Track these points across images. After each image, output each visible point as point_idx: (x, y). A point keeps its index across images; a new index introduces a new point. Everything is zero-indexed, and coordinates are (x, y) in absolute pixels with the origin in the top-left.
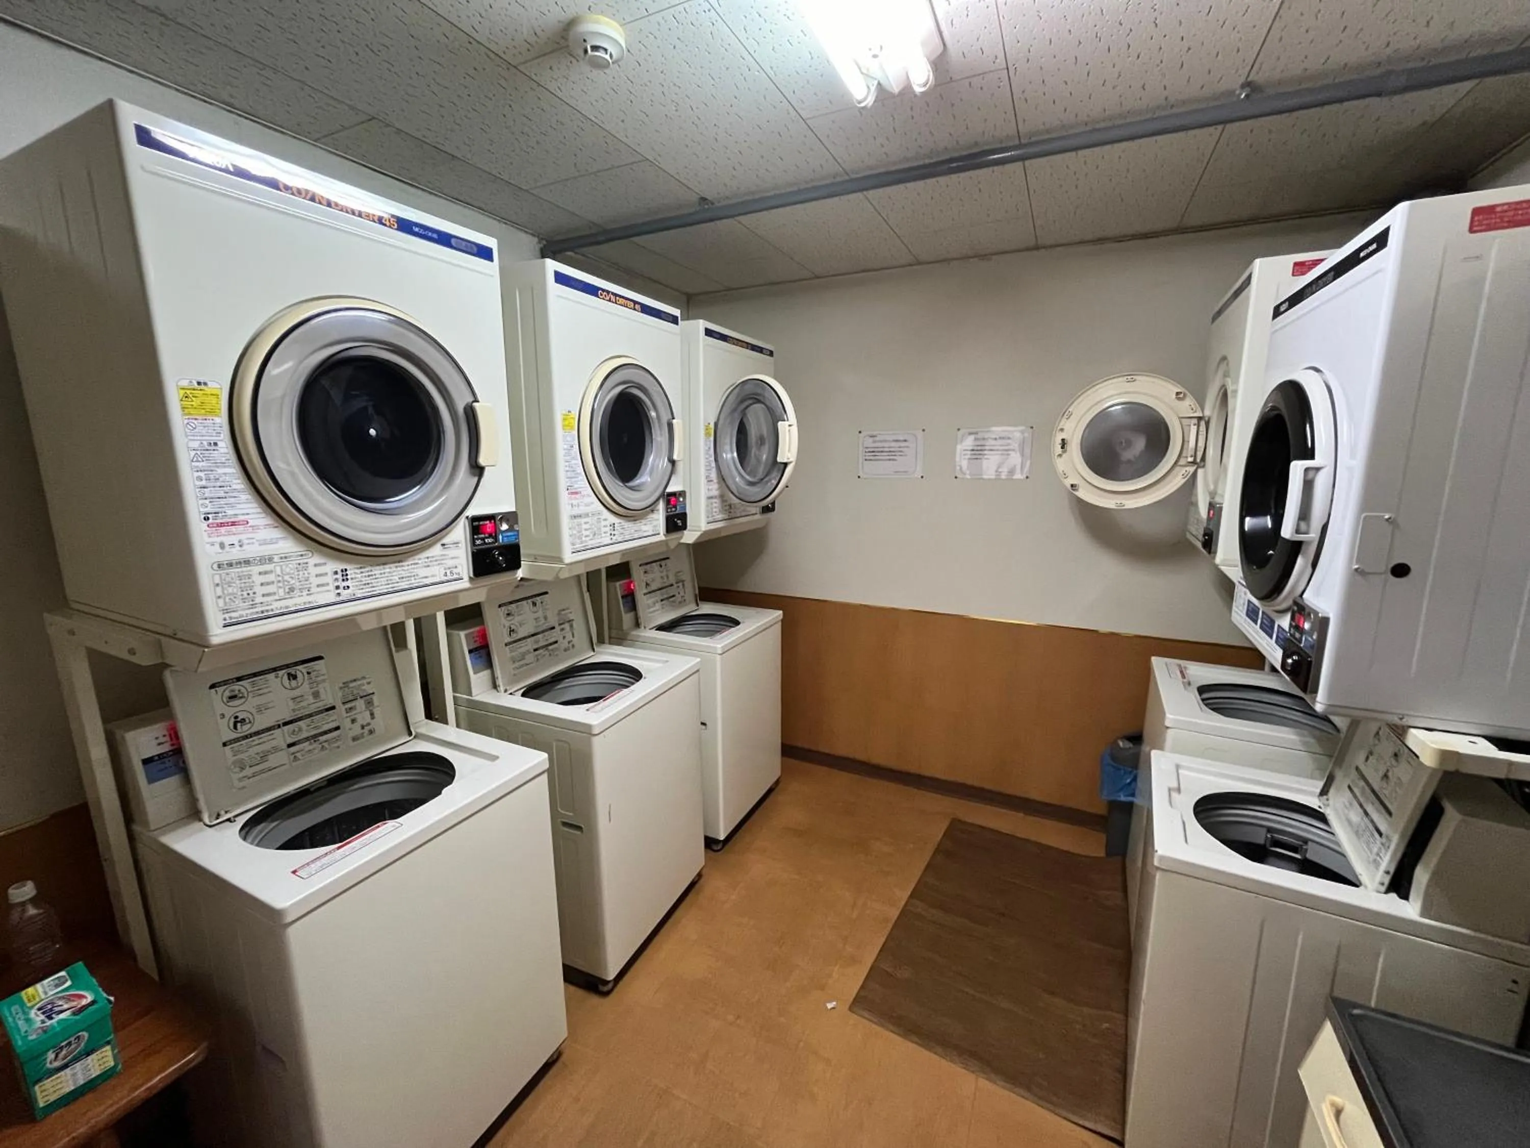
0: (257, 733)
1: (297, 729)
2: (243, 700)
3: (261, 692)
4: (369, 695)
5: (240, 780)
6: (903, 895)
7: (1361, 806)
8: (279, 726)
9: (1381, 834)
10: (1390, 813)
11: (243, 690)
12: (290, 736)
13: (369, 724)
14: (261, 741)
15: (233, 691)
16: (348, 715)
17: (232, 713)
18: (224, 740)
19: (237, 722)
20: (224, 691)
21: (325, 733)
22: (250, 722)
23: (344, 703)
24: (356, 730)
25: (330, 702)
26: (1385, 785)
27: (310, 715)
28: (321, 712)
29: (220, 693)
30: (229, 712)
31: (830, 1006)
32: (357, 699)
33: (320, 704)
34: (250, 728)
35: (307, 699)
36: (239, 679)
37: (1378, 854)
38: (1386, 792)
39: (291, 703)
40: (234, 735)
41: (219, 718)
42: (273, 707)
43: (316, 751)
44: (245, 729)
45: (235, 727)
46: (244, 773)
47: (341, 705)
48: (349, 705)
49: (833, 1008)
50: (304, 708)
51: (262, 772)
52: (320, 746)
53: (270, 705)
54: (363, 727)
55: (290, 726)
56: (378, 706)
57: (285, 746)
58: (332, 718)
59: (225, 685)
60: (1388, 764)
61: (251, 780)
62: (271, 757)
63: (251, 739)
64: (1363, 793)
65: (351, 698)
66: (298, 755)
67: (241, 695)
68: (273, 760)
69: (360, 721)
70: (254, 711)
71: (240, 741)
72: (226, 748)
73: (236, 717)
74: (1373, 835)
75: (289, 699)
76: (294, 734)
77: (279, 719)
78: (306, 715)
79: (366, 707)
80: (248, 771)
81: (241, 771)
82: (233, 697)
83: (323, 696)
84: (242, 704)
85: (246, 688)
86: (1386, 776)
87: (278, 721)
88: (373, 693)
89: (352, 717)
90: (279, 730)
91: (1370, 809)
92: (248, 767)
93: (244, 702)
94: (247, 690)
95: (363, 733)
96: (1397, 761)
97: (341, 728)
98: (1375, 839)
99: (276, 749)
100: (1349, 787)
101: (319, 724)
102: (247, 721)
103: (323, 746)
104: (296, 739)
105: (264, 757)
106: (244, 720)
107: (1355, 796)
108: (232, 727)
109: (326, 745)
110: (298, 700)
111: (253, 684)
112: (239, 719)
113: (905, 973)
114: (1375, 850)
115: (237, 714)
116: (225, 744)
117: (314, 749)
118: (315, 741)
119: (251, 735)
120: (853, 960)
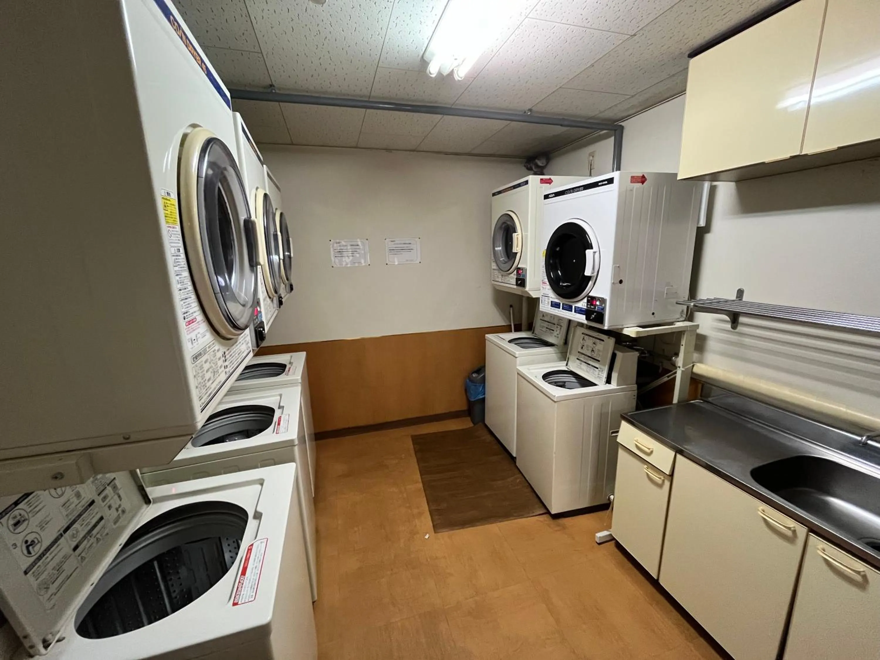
0: (48, 549)
1: (74, 532)
2: (26, 522)
3: (37, 509)
4: (112, 481)
5: (49, 599)
6: (418, 477)
7: (586, 363)
8: (61, 535)
9: (597, 368)
10: (599, 361)
11: (22, 512)
12: (72, 541)
13: (120, 506)
14: (53, 554)
15: (15, 517)
16: (105, 503)
17: (22, 538)
18: (24, 569)
19: (29, 545)
20: (8, 520)
21: (95, 526)
22: (39, 542)
23: (99, 495)
24: (114, 514)
25: (89, 498)
26: (593, 353)
27: (80, 515)
28: (86, 510)
29: (5, 525)
30: (19, 539)
31: (427, 537)
32: (106, 488)
33: (83, 502)
34: (41, 546)
35: (73, 502)
36: (16, 503)
37: (598, 374)
38: (595, 355)
39: (63, 510)
40: (32, 559)
41: (11, 548)
42: (51, 520)
43: (94, 545)
44: (37, 550)
45: (29, 553)
46: (50, 592)
47: (98, 497)
48: (102, 495)
49: (429, 537)
50: (73, 511)
51: (63, 582)
52: (95, 539)
53: (48, 519)
54: (117, 510)
55: (69, 532)
56: (121, 488)
57: (72, 552)
58: (96, 511)
59: (6, 514)
60: (592, 347)
61: (58, 595)
62: (65, 567)
63: (44, 558)
64: (584, 358)
65: (102, 488)
66: (83, 555)
67: (23, 519)
68: (68, 568)
69: (114, 506)
70: (38, 530)
71: (36, 564)
72: (28, 575)
73: (26, 542)
74: (594, 370)
75: (61, 507)
76: (74, 537)
77: (59, 528)
78: (77, 517)
79: (114, 492)
80: (53, 588)
81: (47, 592)
82: (17, 524)
83: (83, 495)
84: (27, 527)
85: (25, 511)
86: (593, 351)
87: (59, 531)
88: (114, 478)
89: (108, 504)
90: (63, 538)
91: (590, 362)
92: (51, 585)
93: (28, 524)
94: (26, 512)
95: (119, 515)
96: (595, 345)
97: (104, 518)
98: (595, 371)
99: (66, 558)
100: (578, 359)
101: (88, 521)
102: (36, 542)
103: (97, 539)
104: (77, 541)
105: (59, 569)
106: (33, 541)
107: (581, 361)
108: (25, 552)
109: (98, 536)
110: (67, 504)
111: (29, 504)
112: (29, 543)
113: (444, 505)
114: (597, 373)
115: (26, 539)
116: (26, 573)
117: (92, 544)
118: (91, 537)
119: (43, 554)
120: (420, 514)
